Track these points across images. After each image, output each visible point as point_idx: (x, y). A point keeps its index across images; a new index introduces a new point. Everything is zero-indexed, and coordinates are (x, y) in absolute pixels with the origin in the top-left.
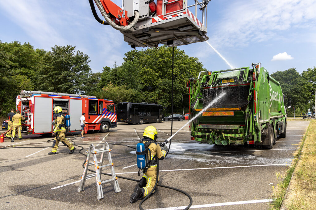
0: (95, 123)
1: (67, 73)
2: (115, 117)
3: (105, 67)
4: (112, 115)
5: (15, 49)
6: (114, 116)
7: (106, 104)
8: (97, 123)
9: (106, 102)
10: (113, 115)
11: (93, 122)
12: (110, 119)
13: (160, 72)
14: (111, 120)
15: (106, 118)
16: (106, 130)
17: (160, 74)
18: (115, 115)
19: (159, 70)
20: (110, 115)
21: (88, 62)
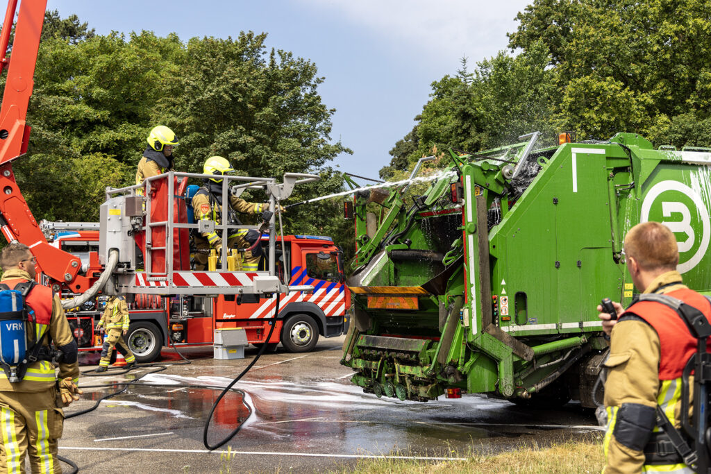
0: (261, 320)
1: (231, 137)
2: (342, 295)
3: (439, 81)
4: (328, 291)
5: (102, 61)
6: (336, 295)
7: (304, 253)
8: (268, 320)
9: (301, 245)
10: (334, 290)
11: (255, 316)
12: (321, 304)
13: (662, 83)
14: (323, 309)
15: (305, 300)
16: (304, 344)
17: (665, 94)
18: (340, 291)
19: (661, 77)
20: (321, 291)
21: (314, 86)
